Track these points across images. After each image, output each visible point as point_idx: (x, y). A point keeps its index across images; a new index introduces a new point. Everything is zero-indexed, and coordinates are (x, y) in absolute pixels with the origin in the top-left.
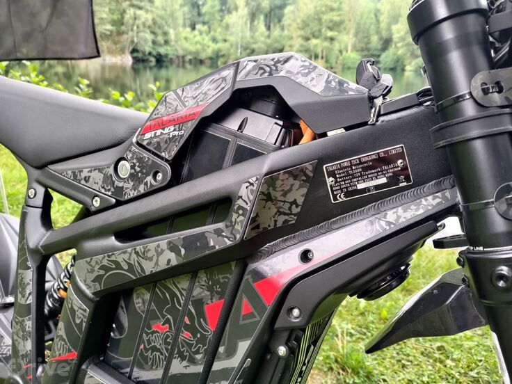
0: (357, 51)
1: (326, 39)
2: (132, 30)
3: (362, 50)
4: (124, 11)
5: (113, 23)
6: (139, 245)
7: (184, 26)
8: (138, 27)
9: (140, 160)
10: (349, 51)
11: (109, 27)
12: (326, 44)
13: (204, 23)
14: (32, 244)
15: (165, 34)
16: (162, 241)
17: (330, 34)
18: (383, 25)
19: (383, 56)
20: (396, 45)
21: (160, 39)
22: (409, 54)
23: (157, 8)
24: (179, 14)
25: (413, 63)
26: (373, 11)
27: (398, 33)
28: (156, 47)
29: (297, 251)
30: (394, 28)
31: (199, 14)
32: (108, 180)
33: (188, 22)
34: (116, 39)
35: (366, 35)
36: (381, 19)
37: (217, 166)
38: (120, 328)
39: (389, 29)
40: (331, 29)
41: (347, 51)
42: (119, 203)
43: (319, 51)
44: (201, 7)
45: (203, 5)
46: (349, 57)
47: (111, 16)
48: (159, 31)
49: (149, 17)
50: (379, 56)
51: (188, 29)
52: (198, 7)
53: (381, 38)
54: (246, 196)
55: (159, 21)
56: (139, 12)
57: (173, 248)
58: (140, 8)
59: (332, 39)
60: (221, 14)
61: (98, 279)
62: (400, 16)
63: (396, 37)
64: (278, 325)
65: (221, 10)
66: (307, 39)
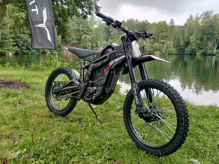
0: (174, 47)
1: (161, 43)
2: (84, 42)
3: (177, 47)
4: (82, 35)
5: (77, 40)
6: (97, 63)
7: (104, 40)
8: (86, 41)
9: (97, 54)
10: (171, 48)
11: (76, 41)
12: (161, 45)
13: (111, 39)
14: (83, 67)
15: (96, 43)
16: (100, 62)
17: (162, 41)
18: (186, 37)
19: (186, 49)
20: (191, 44)
21: (94, 45)
22: (197, 48)
23: (93, 34)
24: (102, 36)
25: (200, 51)
26: (181, 31)
27: (193, 39)
28: (93, 48)
29: (113, 62)
30: (191, 38)
31: (110, 36)
32: (93, 57)
33: (105, 38)
34: (78, 45)
35: (178, 41)
36: (185, 34)
37: (106, 54)
38: (94, 76)
39: (188, 38)
40: (162, 39)
41: (170, 48)
42: (95, 60)
43: (158, 48)
44: (110, 33)
45: (111, 32)
46: (171, 50)
47: (76, 37)
48: (94, 42)
49: (90, 37)
50: (184, 49)
51: (105, 41)
52: (109, 33)
53: (185, 42)
54: (108, 56)
55: (94, 38)
56: (87, 36)
57: (101, 63)
58: (87, 34)
59: (163, 43)
60: (118, 35)
61: (92, 69)
62: (193, 33)
63: (191, 41)
64: (111, 69)
65: (118, 33)
66: (153, 43)
